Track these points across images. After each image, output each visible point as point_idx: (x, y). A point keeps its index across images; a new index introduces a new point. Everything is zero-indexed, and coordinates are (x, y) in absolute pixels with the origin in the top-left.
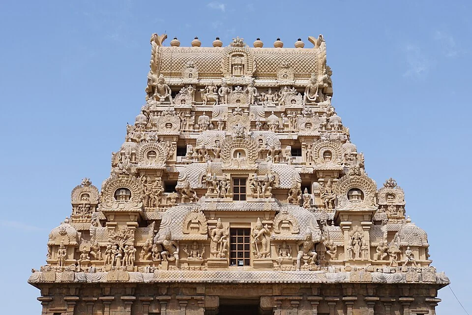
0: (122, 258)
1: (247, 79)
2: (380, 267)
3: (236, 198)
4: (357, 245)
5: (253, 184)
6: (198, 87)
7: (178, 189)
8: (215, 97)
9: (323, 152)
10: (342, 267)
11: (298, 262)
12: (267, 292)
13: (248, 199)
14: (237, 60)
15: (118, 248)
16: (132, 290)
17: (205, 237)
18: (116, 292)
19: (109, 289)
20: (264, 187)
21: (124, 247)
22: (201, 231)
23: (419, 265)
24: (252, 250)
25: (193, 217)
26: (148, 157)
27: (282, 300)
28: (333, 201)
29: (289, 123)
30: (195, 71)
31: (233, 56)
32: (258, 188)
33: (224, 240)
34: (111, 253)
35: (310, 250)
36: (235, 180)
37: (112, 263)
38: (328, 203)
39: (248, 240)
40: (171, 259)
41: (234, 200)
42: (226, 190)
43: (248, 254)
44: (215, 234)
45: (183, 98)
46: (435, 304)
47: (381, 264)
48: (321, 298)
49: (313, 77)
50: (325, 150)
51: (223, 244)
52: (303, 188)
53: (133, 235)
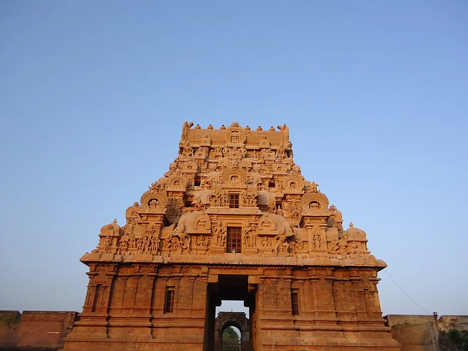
0: (149, 246)
1: (241, 144)
2: (334, 256)
3: (231, 207)
4: (317, 240)
5: (244, 198)
6: (210, 148)
7: (193, 204)
8: (220, 154)
9: (290, 183)
10: (308, 255)
11: (276, 250)
12: (253, 272)
13: (240, 207)
14: (235, 134)
15: (147, 239)
16: (155, 269)
17: (209, 232)
18: (143, 270)
19: (138, 267)
20: (251, 200)
21: (152, 238)
22: (206, 227)
23: (362, 254)
24: (243, 242)
25: (200, 218)
26: (175, 185)
27: (264, 278)
28: (298, 214)
29: (267, 169)
30: (208, 139)
31: (232, 132)
32: (247, 201)
33: (222, 234)
34: (142, 242)
35: (284, 242)
36: (232, 196)
37: (142, 249)
38: (294, 215)
39: (240, 235)
40: (184, 247)
41: (230, 207)
42: (225, 201)
43: (240, 245)
44: (216, 230)
45: (200, 153)
46: (377, 282)
47: (334, 254)
48: (292, 277)
49: (281, 145)
50: (291, 182)
51: (222, 237)
52: (277, 206)
53: (159, 230)
